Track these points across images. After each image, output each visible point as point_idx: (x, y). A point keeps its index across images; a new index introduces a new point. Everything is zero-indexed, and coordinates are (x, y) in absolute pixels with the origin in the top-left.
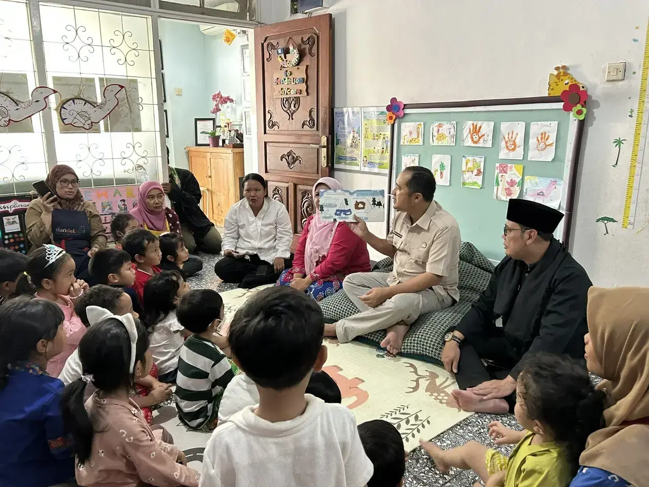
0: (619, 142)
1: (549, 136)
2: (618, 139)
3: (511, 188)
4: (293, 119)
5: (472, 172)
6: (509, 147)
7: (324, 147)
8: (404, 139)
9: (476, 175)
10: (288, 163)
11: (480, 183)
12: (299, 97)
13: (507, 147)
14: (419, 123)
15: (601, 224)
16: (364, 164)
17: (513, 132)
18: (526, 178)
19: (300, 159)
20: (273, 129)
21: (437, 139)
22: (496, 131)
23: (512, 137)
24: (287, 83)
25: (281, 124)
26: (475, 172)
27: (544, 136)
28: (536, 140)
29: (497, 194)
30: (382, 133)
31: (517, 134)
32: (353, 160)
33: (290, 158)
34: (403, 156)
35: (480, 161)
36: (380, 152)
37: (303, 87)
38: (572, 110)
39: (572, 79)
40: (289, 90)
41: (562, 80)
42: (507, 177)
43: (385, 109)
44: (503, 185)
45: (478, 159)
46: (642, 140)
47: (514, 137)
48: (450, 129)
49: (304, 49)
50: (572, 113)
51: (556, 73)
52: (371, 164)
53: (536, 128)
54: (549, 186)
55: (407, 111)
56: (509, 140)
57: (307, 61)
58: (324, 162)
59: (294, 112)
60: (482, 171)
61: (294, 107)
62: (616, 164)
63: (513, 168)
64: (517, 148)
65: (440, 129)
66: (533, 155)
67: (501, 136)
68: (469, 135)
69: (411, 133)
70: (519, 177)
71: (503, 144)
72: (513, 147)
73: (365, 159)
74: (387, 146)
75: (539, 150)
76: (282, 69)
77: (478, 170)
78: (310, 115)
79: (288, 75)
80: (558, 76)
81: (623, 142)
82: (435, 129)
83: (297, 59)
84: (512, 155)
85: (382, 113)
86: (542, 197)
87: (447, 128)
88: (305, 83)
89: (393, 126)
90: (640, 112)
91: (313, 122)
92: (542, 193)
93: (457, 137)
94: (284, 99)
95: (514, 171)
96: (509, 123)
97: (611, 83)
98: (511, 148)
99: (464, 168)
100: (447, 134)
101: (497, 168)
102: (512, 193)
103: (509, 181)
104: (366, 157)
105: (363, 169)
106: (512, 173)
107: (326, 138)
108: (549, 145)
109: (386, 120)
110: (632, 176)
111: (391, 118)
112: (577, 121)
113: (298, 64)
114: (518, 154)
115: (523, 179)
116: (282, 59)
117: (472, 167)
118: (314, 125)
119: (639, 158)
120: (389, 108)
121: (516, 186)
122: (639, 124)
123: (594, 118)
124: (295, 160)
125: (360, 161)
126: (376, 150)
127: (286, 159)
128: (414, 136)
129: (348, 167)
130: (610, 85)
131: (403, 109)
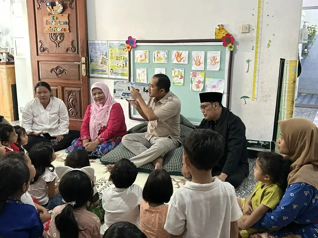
0: (248, 61)
1: (216, 58)
2: (248, 60)
3: (199, 84)
4: (59, 46)
5: (178, 77)
6: (197, 64)
7: (84, 64)
8: (137, 60)
9: (180, 79)
10: (57, 74)
11: (182, 82)
12: (63, 33)
13: (196, 64)
14: (146, 51)
15: (243, 99)
16: (111, 74)
17: (198, 56)
18: (206, 79)
19: (66, 72)
20: (44, 52)
21: (157, 60)
22: (189, 56)
23: (198, 59)
24: (54, 24)
25: (50, 50)
26: (180, 77)
27: (214, 59)
28: (210, 60)
29: (192, 88)
30: (123, 56)
31: (201, 57)
32: (103, 71)
33: (58, 71)
34: (137, 69)
35: (182, 71)
36: (122, 66)
37: (67, 27)
38: (227, 46)
39: (226, 31)
40: (56, 28)
41: (221, 31)
42: (197, 79)
43: (125, 43)
44: (194, 83)
45: (181, 71)
46: (258, 60)
47: (199, 59)
48: (164, 54)
49: (66, 4)
50: (227, 48)
51: (218, 28)
52: (116, 74)
53: (210, 54)
54: (218, 83)
55: (138, 44)
56: (197, 60)
57: (68, 11)
58: (84, 73)
59: (60, 42)
60: (183, 76)
61: (60, 39)
62: (248, 71)
63: (200, 74)
64: (201, 64)
65: (159, 54)
66: (209, 68)
67: (193, 59)
68: (175, 58)
69: (141, 56)
70: (203, 79)
71: (194, 62)
72: (199, 63)
73: (112, 71)
74: (126, 64)
75: (212, 65)
76: (50, 15)
77: (181, 76)
78: (72, 44)
79: (55, 19)
80: (219, 29)
81: (250, 61)
82: (156, 54)
83: (62, 10)
84: (198, 68)
85: (122, 45)
86: (215, 88)
87: (162, 54)
88: (67, 25)
89: (130, 52)
90: (257, 48)
91: (74, 48)
92: (214, 86)
93: (168, 58)
94: (52, 33)
95: (200, 76)
96: (196, 52)
97: (243, 34)
98: (198, 64)
99: (173, 75)
100: (163, 57)
101: (191, 74)
102: (199, 87)
103: (198, 81)
104: (112, 69)
105: (110, 76)
106: (199, 77)
107: (84, 58)
108: (217, 63)
109: (124, 49)
110: (255, 77)
111: (128, 48)
112: (229, 51)
113: (62, 13)
114: (202, 67)
115: (205, 80)
116: (50, 9)
117: (178, 74)
118: (75, 51)
119: (257, 68)
120: (127, 42)
121: (201, 83)
122: (256, 53)
123: (237, 50)
124: (61, 72)
125: (108, 71)
126: (119, 66)
127: (55, 72)
128: (143, 58)
129: (100, 76)
130: (243, 35)
131: (136, 43)
